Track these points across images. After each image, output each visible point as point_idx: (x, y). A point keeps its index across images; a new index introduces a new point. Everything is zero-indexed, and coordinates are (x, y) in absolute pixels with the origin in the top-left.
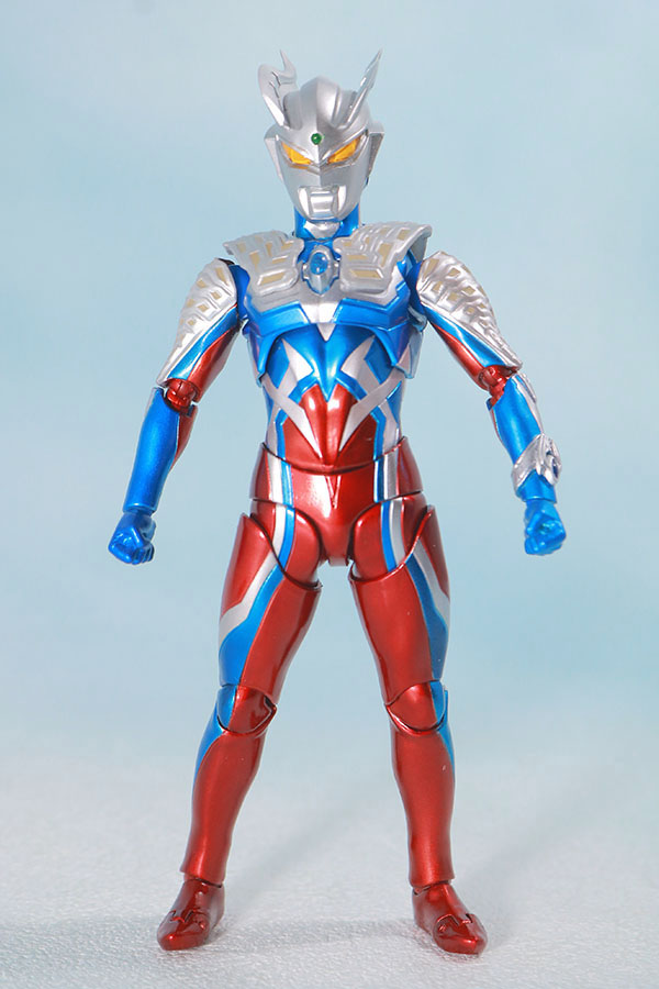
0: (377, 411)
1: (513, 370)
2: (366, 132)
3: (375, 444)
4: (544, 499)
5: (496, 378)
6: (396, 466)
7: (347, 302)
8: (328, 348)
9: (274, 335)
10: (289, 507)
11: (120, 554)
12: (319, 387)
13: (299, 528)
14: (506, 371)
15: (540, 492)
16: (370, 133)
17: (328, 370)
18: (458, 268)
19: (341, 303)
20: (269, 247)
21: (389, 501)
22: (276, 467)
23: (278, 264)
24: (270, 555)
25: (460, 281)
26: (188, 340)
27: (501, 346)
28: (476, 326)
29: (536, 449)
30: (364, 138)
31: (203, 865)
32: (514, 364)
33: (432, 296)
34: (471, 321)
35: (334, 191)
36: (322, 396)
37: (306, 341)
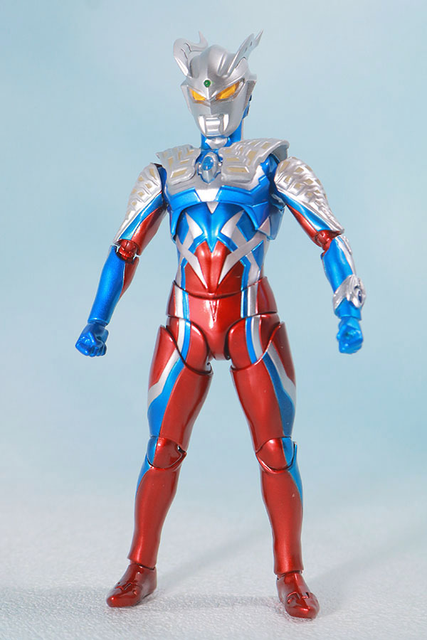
0: (245, 259)
1: (337, 234)
2: (243, 80)
3: (243, 280)
4: (351, 316)
5: (326, 238)
6: (256, 294)
7: (225, 188)
8: (213, 217)
9: (180, 210)
10: (187, 320)
11: (82, 349)
12: (206, 242)
13: (193, 334)
14: (333, 234)
15: (349, 312)
16: (246, 80)
17: (212, 232)
18: (303, 167)
19: (221, 188)
20: (179, 154)
21: (251, 317)
22: (179, 294)
23: (184, 164)
24: (175, 352)
25: (302, 176)
26: (132, 215)
27: (329, 218)
28: (312, 204)
29: (348, 284)
30: (241, 84)
31: (141, 554)
32: (337, 230)
33: (285, 185)
34: (309, 202)
35: (221, 117)
36: (209, 249)
37: (200, 214)
